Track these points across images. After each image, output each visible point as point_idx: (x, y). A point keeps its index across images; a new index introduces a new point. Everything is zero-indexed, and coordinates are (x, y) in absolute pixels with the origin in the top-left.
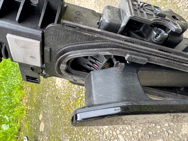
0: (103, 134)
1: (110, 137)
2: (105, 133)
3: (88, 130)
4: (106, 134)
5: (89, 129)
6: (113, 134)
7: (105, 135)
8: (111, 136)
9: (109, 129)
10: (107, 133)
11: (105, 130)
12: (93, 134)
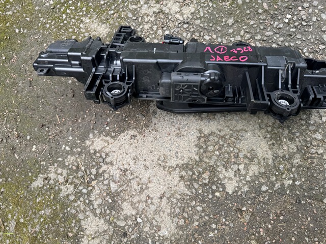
0: (140, 25)
1: (148, 33)
2: (144, 25)
3: (113, 7)
4: (143, 27)
5: (115, 7)
6: (156, 33)
7: (141, 27)
8: (152, 32)
9: (155, 23)
10: (147, 27)
11: (146, 21)
12: (120, 17)
